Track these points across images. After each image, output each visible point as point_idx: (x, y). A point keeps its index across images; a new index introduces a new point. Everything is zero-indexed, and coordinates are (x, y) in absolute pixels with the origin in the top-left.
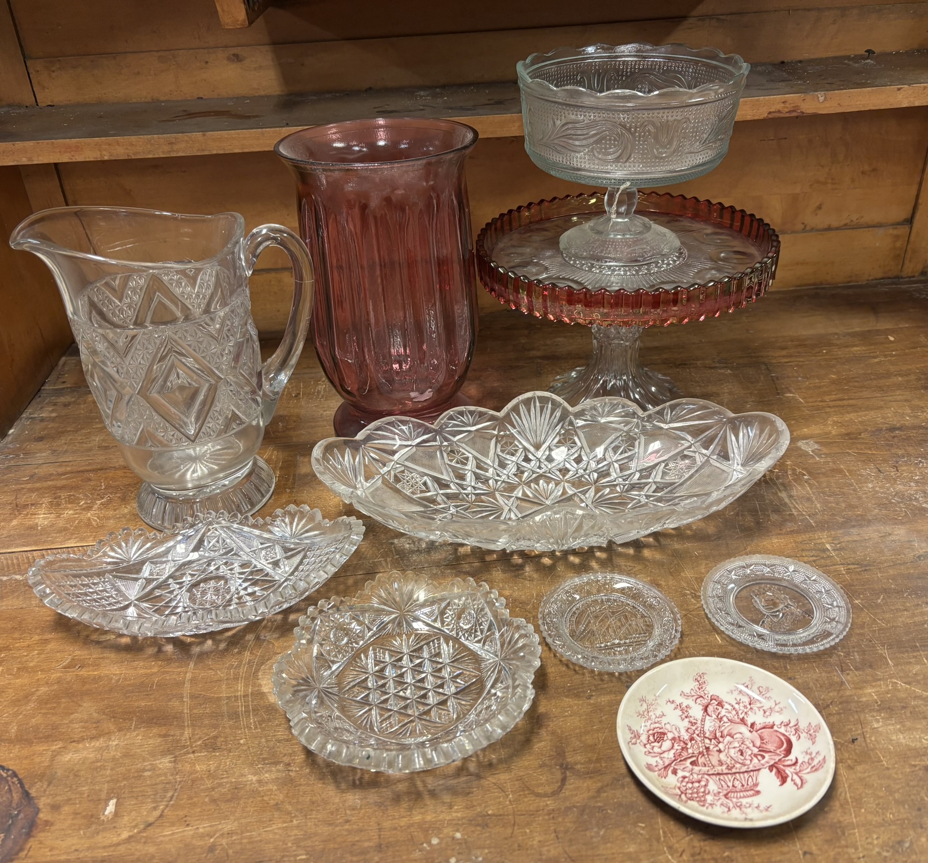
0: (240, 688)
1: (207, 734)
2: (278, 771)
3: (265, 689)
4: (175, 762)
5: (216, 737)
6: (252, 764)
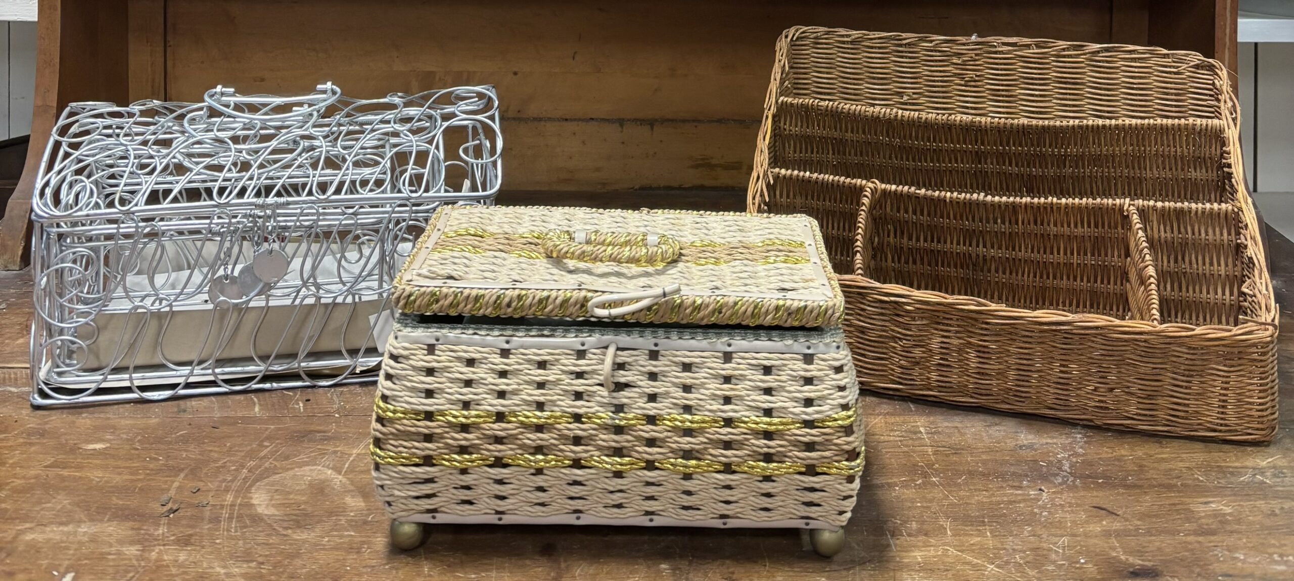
0: (229, 498)
1: (182, 532)
2: (250, 567)
3: (255, 502)
4: (142, 550)
5: (191, 535)
6: (223, 560)
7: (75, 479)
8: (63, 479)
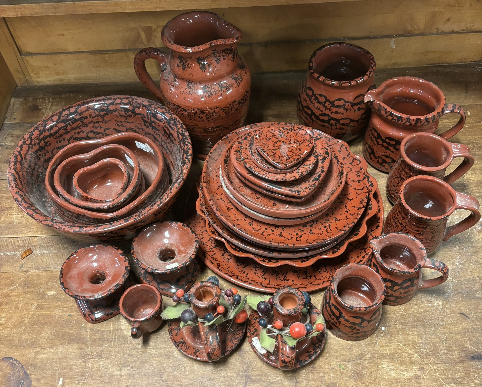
0: (112, 326)
1: (98, 349)
3: (123, 328)
4: (85, 362)
5: (101, 351)
6: (117, 366)
7: (49, 316)
8: (44, 316)
